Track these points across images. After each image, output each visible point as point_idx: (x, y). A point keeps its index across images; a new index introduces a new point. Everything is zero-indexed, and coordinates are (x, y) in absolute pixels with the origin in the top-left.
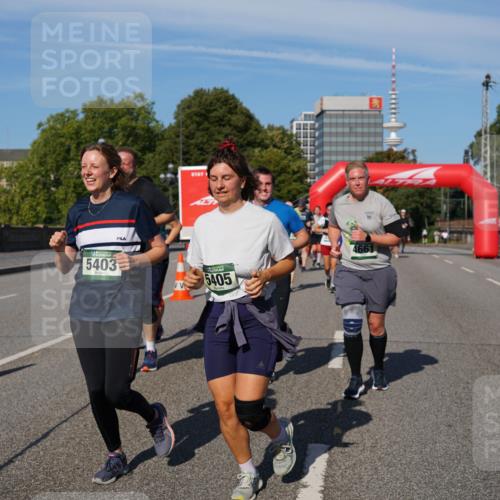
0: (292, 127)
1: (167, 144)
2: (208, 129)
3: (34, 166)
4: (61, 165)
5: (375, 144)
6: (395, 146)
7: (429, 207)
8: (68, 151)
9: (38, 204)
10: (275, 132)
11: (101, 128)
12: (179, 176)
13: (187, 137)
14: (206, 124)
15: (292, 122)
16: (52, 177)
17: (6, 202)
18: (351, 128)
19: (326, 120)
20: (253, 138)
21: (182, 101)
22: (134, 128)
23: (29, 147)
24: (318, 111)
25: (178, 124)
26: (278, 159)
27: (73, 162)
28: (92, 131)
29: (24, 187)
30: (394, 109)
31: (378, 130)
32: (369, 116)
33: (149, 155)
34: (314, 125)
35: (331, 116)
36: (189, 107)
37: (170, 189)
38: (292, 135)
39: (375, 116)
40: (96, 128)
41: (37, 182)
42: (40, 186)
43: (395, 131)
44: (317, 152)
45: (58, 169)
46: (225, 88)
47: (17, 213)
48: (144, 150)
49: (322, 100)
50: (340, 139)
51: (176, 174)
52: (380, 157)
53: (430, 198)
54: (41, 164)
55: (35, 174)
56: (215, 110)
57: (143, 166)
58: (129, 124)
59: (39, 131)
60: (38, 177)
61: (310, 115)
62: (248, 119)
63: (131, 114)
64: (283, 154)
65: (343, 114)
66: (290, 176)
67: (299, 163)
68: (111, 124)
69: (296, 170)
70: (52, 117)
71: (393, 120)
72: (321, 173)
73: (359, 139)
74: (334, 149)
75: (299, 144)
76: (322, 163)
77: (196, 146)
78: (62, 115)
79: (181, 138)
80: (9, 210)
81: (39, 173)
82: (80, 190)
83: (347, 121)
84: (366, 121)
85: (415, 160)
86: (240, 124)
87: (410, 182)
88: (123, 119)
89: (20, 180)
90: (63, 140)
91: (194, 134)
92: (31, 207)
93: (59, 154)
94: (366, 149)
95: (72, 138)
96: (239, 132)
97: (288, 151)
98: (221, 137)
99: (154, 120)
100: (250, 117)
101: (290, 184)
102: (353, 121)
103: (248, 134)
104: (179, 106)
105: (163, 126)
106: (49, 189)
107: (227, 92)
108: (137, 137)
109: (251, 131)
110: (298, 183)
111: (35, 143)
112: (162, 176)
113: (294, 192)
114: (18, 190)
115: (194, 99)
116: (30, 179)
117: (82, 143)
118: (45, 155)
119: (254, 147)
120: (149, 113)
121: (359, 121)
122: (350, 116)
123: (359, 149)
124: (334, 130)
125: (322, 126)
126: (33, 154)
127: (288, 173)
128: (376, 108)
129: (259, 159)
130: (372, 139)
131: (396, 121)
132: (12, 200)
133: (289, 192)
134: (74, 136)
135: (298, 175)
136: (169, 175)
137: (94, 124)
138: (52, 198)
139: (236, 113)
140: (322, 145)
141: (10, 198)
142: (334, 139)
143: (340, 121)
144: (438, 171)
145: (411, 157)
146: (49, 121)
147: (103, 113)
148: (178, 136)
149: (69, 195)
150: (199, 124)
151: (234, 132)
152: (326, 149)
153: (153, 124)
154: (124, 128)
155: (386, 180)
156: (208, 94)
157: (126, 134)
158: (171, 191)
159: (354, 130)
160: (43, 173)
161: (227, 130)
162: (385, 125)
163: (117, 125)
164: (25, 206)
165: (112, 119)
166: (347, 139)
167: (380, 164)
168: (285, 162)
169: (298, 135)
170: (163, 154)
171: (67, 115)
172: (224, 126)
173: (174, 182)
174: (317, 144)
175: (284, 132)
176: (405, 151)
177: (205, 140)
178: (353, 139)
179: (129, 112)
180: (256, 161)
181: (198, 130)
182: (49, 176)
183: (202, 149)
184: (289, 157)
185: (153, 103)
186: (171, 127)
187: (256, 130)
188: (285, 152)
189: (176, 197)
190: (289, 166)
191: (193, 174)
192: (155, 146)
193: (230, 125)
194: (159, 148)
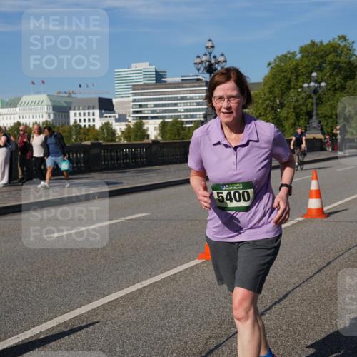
3: (265, 95)
4: (285, 93)
8: (289, 82)
11: (314, 64)
16: (278, 102)
22: (339, 63)
23: (261, 81)
27: (292, 90)
28: (307, 66)
29: (258, 110)
33: (350, 83)
40: (310, 64)
41: (267, 106)
42: (269, 109)
45: (283, 94)
48: (346, 78)
54: (271, 92)
55: (266, 100)
57: (346, 90)
58: (334, 60)
59: (269, 69)
60: (268, 102)
63: (337, 51)
68: (321, 61)
70: (278, 57)
78: (285, 56)
81: (269, 99)
82: (298, 110)
88: (330, 56)
90: (285, 74)
93: (283, 84)
95: (292, 73)
99: (355, 55)
106: (276, 110)
108: (340, 69)
111: (266, 77)
114: (254, 112)
116: (262, 104)
117: (299, 76)
118: (273, 86)
120: (350, 50)
126: (264, 86)
134: (294, 71)
137: (308, 61)
138: (278, 116)
146: (275, 61)
147: (316, 53)
149: (290, 114)
153: (352, 59)
154: (331, 63)
157: (333, 66)
160: (272, 99)
163: (325, 61)
165: (322, 57)
171: (289, 56)
179: (334, 48)
182: (275, 101)
185: (353, 42)
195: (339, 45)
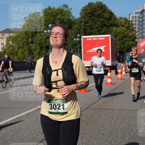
0: (130, 17)
1: (77, 26)
2: (94, 19)
3: (23, 36)
4: (34, 35)
9: (25, 51)
10: (122, 20)
11: (50, 20)
12: (82, 39)
13: (85, 23)
14: (93, 17)
15: (130, 15)
16: (30, 40)
17: (12, 50)
19: (144, 14)
20: (113, 23)
21: (83, 8)
22: (64, 19)
24: (141, 10)
25: (81, 18)
26: (123, 31)
27: (38, 34)
28: (46, 21)
29: (19, 44)
33: (70, 31)
34: (139, 16)
36: (86, 10)
37: (78, 44)
38: (130, 21)
41: (24, 42)
42: (25, 44)
44: (140, 28)
45: (33, 36)
46: (101, 2)
47: (16, 55)
49: (143, 5)
51: (80, 38)
54: (26, 34)
55: (23, 39)
56: (97, 11)
58: (61, 18)
61: (137, 12)
62: (111, 15)
64: (126, 29)
66: (128, 39)
67: (133, 33)
68: (54, 18)
69: (131, 36)
72: (142, 37)
75: (132, 24)
76: (142, 33)
77: (89, 26)
79: (83, 23)
80: (13, 54)
81: (25, 38)
82: (41, 45)
86: (107, 17)
88: (59, 15)
89: (17, 41)
91: (88, 21)
92: (22, 52)
96: (107, 20)
97: (128, 28)
98: (99, 23)
99: (72, 16)
100: (112, 14)
101: (129, 42)
103: (111, 21)
104: (82, 10)
105: (75, 18)
106: (29, 45)
107: (102, 3)
108: (65, 23)
109: (112, 20)
110: (132, 41)
112: (75, 39)
113: (130, 45)
114: (16, 46)
115: (88, 6)
116: (21, 41)
119: (113, 27)
120: (69, 13)
125: (143, 17)
127: (128, 37)
129: (115, 32)
132: (14, 49)
133: (128, 45)
135: (132, 38)
136: (78, 39)
137: (47, 18)
138: (30, 48)
139: (106, 12)
140: (143, 25)
141: (13, 49)
147: (51, 13)
148: (81, 23)
149: (37, 47)
150: (90, 17)
151: (105, 20)
153: (71, 18)
154: (59, 19)
156: (94, 5)
157: (60, 21)
158: (78, 46)
160: (26, 38)
161: (102, 19)
163: (56, 18)
164: (20, 52)
165: (54, 16)
168: (127, 32)
169: (132, 21)
170: (75, 30)
172: (101, 18)
173: (80, 42)
174: (140, 24)
175: (126, 20)
177: (93, 24)
179: (61, 12)
180: (114, 32)
181: (90, 19)
183: (91, 28)
184: (128, 30)
185: (71, 9)
186: (78, 19)
187: (114, 19)
188: (127, 28)
189: (81, 48)
190: (128, 34)
191: (88, 39)
192: (72, 27)
193: (103, 17)
194: (74, 28)
195: (64, 10)
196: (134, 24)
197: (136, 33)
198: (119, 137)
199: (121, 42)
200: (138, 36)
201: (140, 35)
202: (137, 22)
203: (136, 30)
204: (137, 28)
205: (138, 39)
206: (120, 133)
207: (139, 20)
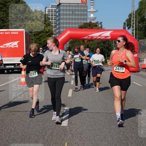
0: (46, 11)
2: (6, 11)
5: (84, 19)
6: (93, 20)
7: (107, 48)
14: (5, 9)
15: (46, 8)
18: (73, 12)
19: (61, 8)
24: (58, 4)
30: (93, 3)
31: (85, 13)
32: (81, 6)
34: (56, 10)
35: (63, 6)
38: (46, 15)
39: (84, 7)
43: (93, 13)
44: (57, 23)
50: (68, 17)
52: (86, 25)
53: (108, 44)
61: (54, 5)
65: (70, 5)
66: (45, 34)
67: (49, 28)
69: (48, 31)
71: (92, 8)
72: (59, 32)
73: (77, 17)
74: (65, 21)
76: (59, 28)
83: (71, 8)
84: (80, 8)
85: (101, 27)
87: (99, 37)
94: (79, 21)
101: (45, 38)
102: (74, 8)
121: (77, 8)
122: (72, 6)
123: (77, 21)
124: (65, 12)
125: (59, 11)
127: (44, 32)
128: (84, 3)
130: (82, 17)
131: (93, 9)
135: (49, 33)
140: (59, 19)
142: (65, 17)
143: (68, 8)
144: (112, 32)
145: (100, 26)
150: (1, 8)
152: (61, 21)
155: (89, 37)
159: (74, 13)
162: (88, 10)
166: (71, 17)
167: (86, 29)
169: (48, 15)
174: (57, 19)
176: (97, 22)
177: (4, 16)
178: (74, 17)
183: (3, 20)
196: (50, 18)
197: (52, 29)
198: (32, 141)
199: (36, 37)
200: (55, 32)
201: (57, 31)
202: (53, 17)
203: (53, 25)
204: (53, 23)
205: (54, 35)
206: (33, 138)
207: (56, 14)
